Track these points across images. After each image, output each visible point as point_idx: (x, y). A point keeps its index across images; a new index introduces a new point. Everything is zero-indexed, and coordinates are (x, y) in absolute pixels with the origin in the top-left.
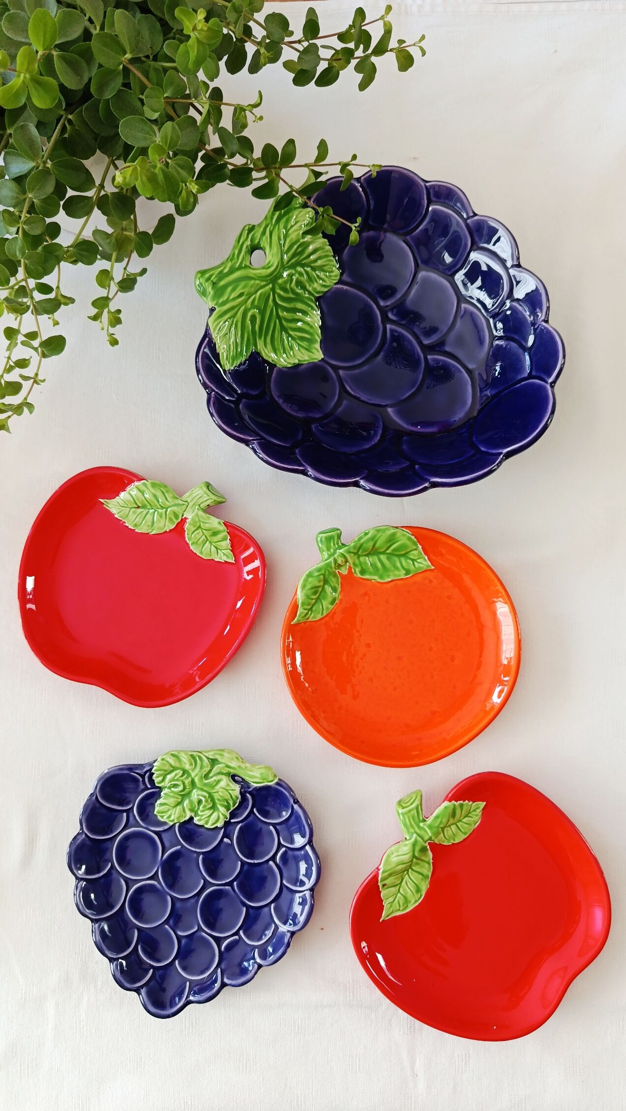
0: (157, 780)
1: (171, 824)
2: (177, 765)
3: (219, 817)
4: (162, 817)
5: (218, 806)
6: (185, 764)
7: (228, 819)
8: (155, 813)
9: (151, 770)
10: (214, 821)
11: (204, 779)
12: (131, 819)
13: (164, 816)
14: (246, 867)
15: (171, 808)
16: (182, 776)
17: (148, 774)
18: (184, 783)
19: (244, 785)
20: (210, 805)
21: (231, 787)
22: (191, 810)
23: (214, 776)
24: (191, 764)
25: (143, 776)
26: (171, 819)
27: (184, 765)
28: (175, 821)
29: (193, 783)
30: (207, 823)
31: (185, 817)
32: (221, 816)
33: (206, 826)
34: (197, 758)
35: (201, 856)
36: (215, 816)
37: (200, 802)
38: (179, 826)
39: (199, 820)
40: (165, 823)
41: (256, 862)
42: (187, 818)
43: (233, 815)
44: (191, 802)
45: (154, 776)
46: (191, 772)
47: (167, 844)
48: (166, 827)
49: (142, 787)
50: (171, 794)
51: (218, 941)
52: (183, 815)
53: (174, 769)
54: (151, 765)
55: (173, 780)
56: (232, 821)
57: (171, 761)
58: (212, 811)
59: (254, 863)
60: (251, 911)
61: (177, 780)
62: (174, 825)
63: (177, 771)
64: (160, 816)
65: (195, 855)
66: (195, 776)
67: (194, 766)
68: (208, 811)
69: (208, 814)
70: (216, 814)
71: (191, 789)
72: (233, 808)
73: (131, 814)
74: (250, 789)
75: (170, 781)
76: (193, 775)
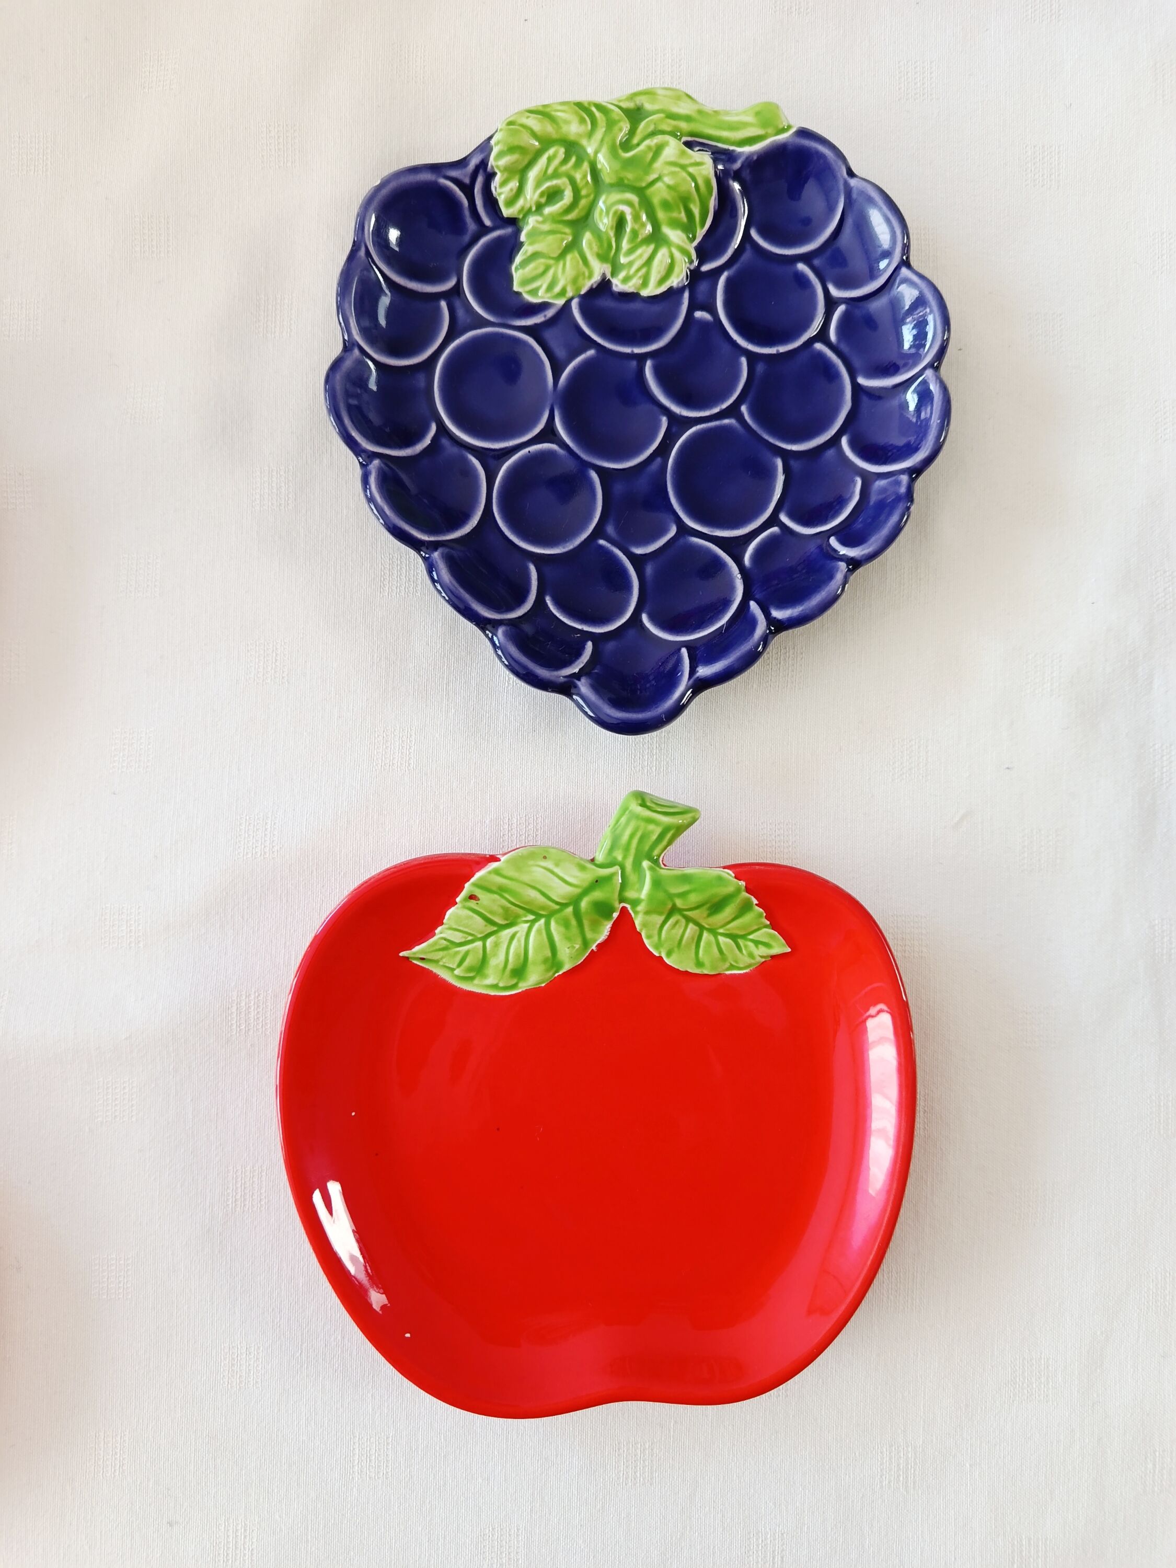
0: (502, 191)
1: (560, 302)
2: (549, 129)
3: (672, 257)
4: (534, 292)
5: (667, 230)
6: (567, 122)
7: (695, 264)
8: (516, 288)
10: (663, 273)
11: (620, 151)
12: (460, 313)
13: (538, 288)
14: (760, 366)
15: (552, 262)
16: (565, 161)
17: (480, 180)
18: (572, 184)
19: (720, 155)
20: (646, 230)
21: (691, 157)
22: (603, 258)
23: (642, 143)
24: (582, 121)
25: (468, 190)
26: (557, 289)
27: (565, 128)
28: (570, 294)
29: (594, 171)
30: (645, 283)
31: (590, 276)
32: (677, 257)
33: (645, 293)
34: (594, 109)
35: (649, 364)
36: (663, 255)
37: (620, 223)
38: (583, 306)
39: (626, 280)
40: (544, 306)
41: (782, 349)
42: (596, 278)
43: (705, 251)
44: (598, 235)
45: (496, 182)
46: (584, 142)
47: (560, 353)
48: (550, 313)
49: (472, 226)
50: (546, 227)
51: (734, 546)
52: (584, 274)
53: (546, 143)
54: (485, 147)
55: (544, 177)
56: (705, 268)
57: (533, 123)
58: (652, 247)
59: (779, 354)
60: (796, 463)
61: (556, 175)
62: (568, 303)
63: (551, 151)
64: (529, 291)
65: (634, 363)
66: (596, 153)
67: (589, 127)
68: (644, 248)
69: (646, 256)
70: (663, 253)
71: (592, 197)
72: (701, 233)
73: (458, 304)
74: (737, 165)
75: (538, 184)
76: (590, 150)
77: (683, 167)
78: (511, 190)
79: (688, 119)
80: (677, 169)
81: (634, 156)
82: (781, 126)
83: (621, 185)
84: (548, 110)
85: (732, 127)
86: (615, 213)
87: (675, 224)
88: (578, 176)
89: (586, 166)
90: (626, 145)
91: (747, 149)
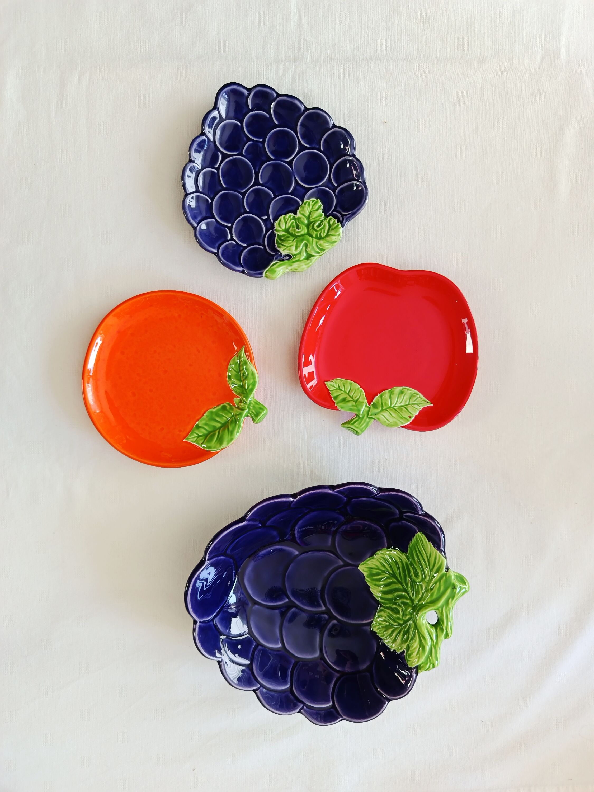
0: (333, 220)
1: (305, 201)
2: (328, 239)
3: (281, 228)
4: (313, 201)
5: (285, 233)
6: (324, 243)
7: (274, 230)
8: (319, 200)
9: (341, 224)
10: (281, 222)
11: (306, 242)
12: (330, 185)
13: (312, 202)
14: (242, 211)
15: (312, 210)
16: (320, 234)
17: (341, 219)
18: (316, 230)
19: (281, 258)
20: (290, 230)
21: (287, 250)
22: (299, 218)
23: (302, 249)
24: (321, 246)
25: (343, 216)
26: (307, 204)
27: (324, 241)
28: (303, 204)
29: (311, 236)
30: (284, 218)
31: (300, 212)
32: (279, 229)
33: (283, 216)
34: (319, 251)
35: (273, 196)
37: (298, 227)
38: (298, 203)
39: (290, 216)
40: (309, 198)
41: (239, 219)
42: (298, 212)
43: (273, 235)
44: (303, 223)
45: (336, 221)
46: (317, 240)
47: (298, 188)
48: (306, 197)
49: (338, 209)
50: (318, 218)
51: (225, 156)
52: (302, 211)
53: (327, 236)
54: (343, 226)
55: (324, 228)
56: (271, 231)
57: (333, 238)
58: (287, 227)
59: (239, 217)
60: (220, 188)
61: (321, 229)
62: (303, 202)
63: (325, 234)
64: (315, 200)
65: (277, 194)
67: (318, 244)
68: (289, 226)
69: (287, 224)
70: (283, 227)
71: (309, 230)
72: (276, 238)
73: (332, 188)
74: (274, 258)
75: (325, 225)
76: (314, 239)
77: (288, 247)
78: (331, 221)
79: (294, 262)
80: (289, 245)
81: (302, 243)
82: (268, 272)
83: (302, 235)
84: (331, 245)
85: (281, 265)
86: (301, 228)
87: (284, 236)
88: (315, 232)
89: (314, 236)
90: (306, 246)
91: (274, 262)
